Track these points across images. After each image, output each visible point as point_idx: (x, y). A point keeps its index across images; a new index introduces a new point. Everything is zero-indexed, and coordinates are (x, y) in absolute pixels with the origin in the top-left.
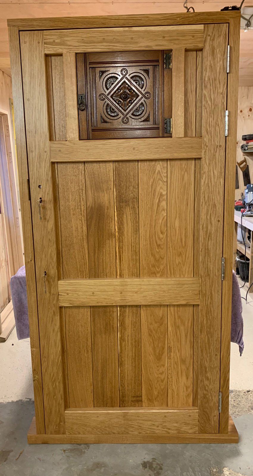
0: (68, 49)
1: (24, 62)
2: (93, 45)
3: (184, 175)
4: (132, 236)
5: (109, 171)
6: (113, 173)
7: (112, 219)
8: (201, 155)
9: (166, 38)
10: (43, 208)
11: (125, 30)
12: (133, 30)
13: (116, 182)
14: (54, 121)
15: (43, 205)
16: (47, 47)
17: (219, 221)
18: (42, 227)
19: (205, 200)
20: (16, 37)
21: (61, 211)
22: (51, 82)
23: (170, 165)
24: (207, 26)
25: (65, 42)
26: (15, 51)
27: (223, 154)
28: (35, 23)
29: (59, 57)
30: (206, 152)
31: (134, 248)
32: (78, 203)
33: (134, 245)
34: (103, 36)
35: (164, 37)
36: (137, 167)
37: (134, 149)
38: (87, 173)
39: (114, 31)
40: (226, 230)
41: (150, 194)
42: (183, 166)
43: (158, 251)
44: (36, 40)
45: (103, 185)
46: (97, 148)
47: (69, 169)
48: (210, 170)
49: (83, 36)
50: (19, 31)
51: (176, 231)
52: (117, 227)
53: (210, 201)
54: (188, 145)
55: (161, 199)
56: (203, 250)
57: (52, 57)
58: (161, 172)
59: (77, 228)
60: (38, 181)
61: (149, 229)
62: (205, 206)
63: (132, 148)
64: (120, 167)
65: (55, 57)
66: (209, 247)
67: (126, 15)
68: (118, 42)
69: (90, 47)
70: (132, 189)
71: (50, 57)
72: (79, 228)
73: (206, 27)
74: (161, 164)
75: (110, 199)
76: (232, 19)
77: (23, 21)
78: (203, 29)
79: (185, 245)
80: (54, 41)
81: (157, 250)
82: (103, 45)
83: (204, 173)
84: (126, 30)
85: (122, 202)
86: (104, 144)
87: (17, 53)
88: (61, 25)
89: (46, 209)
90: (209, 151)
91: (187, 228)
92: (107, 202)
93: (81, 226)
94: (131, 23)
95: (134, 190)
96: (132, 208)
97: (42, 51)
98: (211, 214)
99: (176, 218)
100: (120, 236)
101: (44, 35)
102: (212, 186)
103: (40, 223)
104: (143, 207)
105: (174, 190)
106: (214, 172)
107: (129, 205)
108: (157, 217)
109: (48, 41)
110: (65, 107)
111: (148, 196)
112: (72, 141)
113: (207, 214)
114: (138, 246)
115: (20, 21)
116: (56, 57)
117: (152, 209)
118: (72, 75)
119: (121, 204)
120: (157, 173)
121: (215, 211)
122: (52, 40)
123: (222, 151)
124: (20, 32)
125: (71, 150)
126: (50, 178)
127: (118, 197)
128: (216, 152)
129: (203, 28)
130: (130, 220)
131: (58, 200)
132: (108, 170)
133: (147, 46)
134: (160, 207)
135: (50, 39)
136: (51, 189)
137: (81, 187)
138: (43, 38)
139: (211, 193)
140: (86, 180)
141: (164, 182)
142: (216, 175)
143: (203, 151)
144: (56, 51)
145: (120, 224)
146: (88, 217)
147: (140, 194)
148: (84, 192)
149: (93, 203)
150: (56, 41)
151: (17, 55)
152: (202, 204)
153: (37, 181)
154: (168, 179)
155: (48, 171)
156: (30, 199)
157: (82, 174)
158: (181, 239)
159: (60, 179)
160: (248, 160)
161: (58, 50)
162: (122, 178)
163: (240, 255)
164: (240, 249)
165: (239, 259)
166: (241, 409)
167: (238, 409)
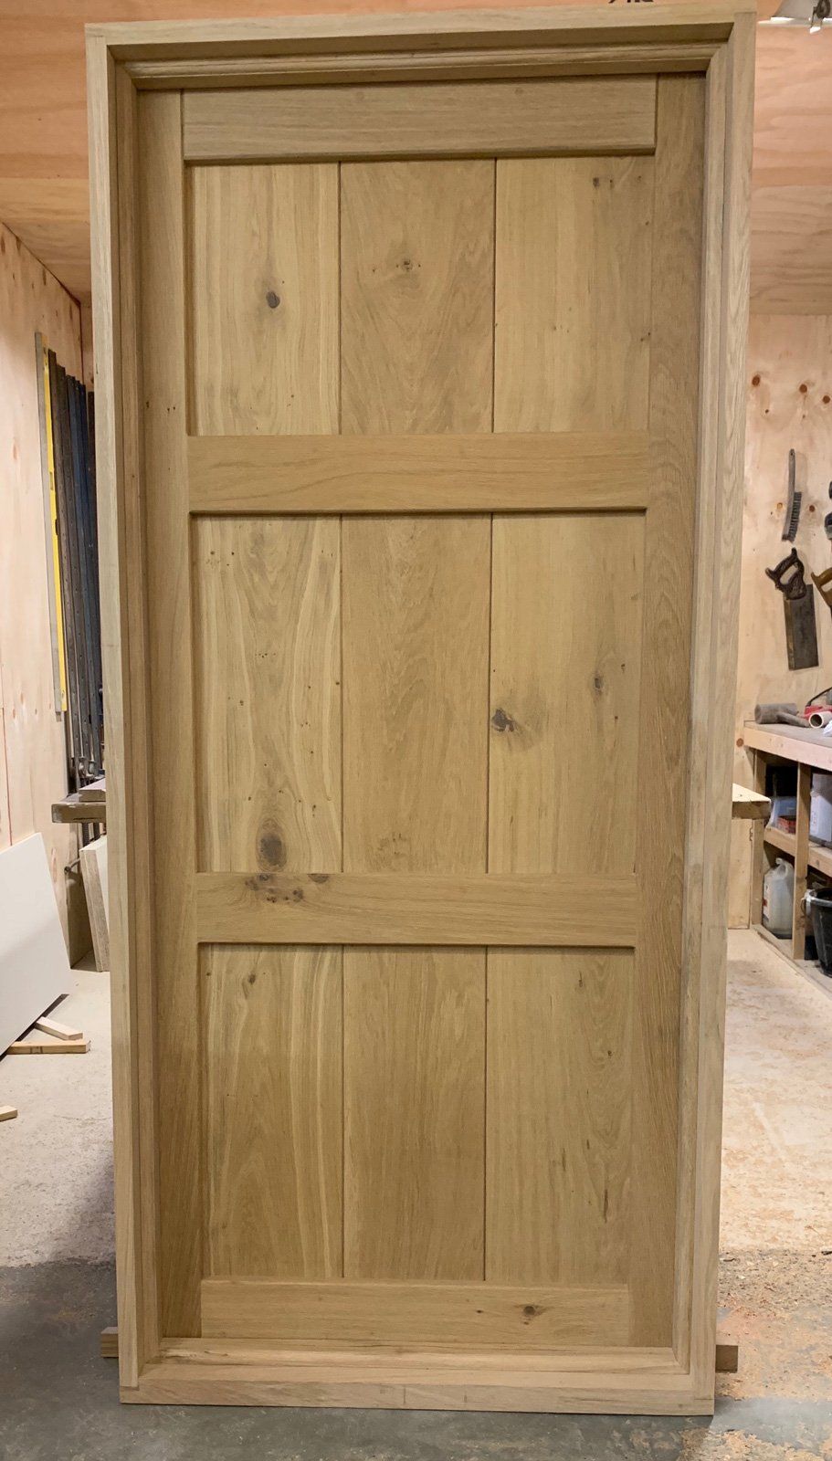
163: (821, 887)
164: (818, 863)
165: (813, 898)
166: (798, 1296)
167: (790, 1294)
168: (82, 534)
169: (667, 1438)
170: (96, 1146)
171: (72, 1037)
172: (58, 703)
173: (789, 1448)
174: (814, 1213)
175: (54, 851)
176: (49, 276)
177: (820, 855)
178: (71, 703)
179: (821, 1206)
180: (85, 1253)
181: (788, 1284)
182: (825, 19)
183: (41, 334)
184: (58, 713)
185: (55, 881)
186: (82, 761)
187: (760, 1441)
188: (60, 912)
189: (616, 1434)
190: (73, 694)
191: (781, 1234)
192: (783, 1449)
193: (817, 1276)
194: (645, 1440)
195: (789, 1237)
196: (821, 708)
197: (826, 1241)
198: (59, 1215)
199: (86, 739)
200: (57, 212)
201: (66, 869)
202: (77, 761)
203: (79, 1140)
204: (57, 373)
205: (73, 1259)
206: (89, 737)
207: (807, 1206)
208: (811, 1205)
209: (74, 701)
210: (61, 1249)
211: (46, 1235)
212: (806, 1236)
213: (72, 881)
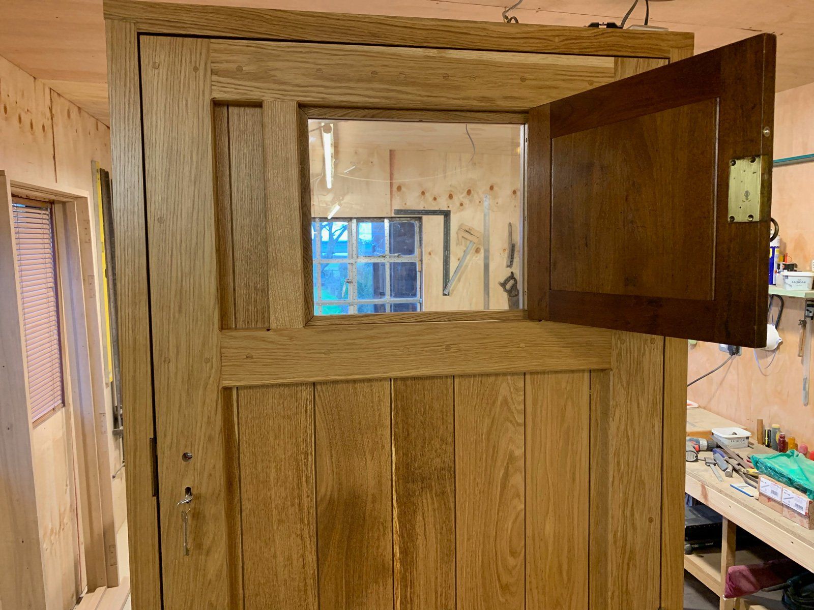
0: (279, 90)
1: (151, 118)
2: (346, 85)
3: (565, 406)
4: (437, 569)
5: (379, 401)
6: (389, 405)
7: (385, 528)
8: (610, 363)
9: (527, 82)
10: (193, 516)
11: (428, 54)
12: (448, 56)
13: (398, 428)
14: (231, 276)
15: (195, 508)
16: (220, 82)
17: (651, 520)
18: (190, 571)
19: (619, 470)
20: (128, 49)
21: (244, 514)
22: (227, 173)
23: (533, 383)
24: (622, 63)
25: (272, 73)
26: (125, 85)
27: (659, 358)
28: (185, 17)
29: (250, 111)
30: (621, 355)
31: (443, 599)
32: (293, 489)
33: (442, 591)
34: (371, 65)
35: (523, 80)
36: (451, 390)
37: (448, 348)
38: (321, 409)
39: (400, 56)
40: (667, 541)
41: (485, 455)
42: (564, 385)
43: (502, 600)
44: (188, 63)
45: (362, 440)
46: (354, 347)
47: (270, 400)
48: (631, 398)
49: (320, 62)
50: (139, 34)
51: (547, 547)
52: (397, 547)
53: (632, 472)
54: (579, 339)
55: (510, 468)
56: (617, 593)
57: (230, 108)
58: (509, 399)
59: (289, 558)
60: (183, 442)
61: (482, 546)
62: (621, 486)
63: (444, 347)
64: (409, 391)
65: (238, 108)
66: (630, 587)
67: (433, 20)
68: (414, 84)
69: (338, 91)
70: (438, 446)
71: (226, 108)
72: (295, 557)
73: (619, 62)
74: (510, 382)
75: (380, 476)
76: (676, 50)
77: (149, 9)
78: (613, 67)
79: (569, 580)
80: (240, 69)
81: (501, 598)
82: (372, 89)
83: (617, 405)
84: (431, 54)
85: (413, 482)
86: (372, 338)
87: (130, 91)
88: (262, 30)
89: (204, 517)
90: (629, 352)
91: (573, 538)
92: (372, 483)
93: (301, 552)
94: (445, 40)
95: (444, 447)
96: (438, 493)
97: (203, 91)
98: (633, 503)
99: (547, 513)
100: (406, 570)
101: (211, 51)
102: (634, 435)
103: (183, 559)
104: (466, 492)
105: (543, 447)
106: (638, 404)
107: (430, 487)
108: (500, 514)
109: (223, 66)
110: (266, 240)
111: (478, 461)
112: (284, 330)
113: (625, 504)
114: (453, 594)
115: (143, 8)
116: (242, 109)
117: (489, 494)
118: (287, 159)
119: (410, 485)
120: (502, 404)
121: (642, 496)
122: (233, 66)
123: (657, 352)
124: (141, 37)
125: (282, 354)
126: (218, 432)
127: (403, 467)
128: (644, 354)
129: (612, 65)
130: (431, 526)
131: (236, 486)
132: (376, 399)
133: (484, 99)
134: (509, 488)
135: (227, 62)
136: (220, 464)
137: (303, 446)
138: (207, 58)
139: (634, 455)
140: (318, 427)
141: (519, 424)
142: (644, 410)
143: (615, 353)
144: (245, 94)
145: (406, 539)
146: (321, 527)
147: (459, 456)
148: (311, 459)
149: (336, 487)
150: (244, 68)
151: (129, 98)
152: (613, 482)
153: (178, 442)
154: (527, 416)
155: (213, 412)
156: (156, 493)
157: (306, 412)
158: (560, 567)
159: (243, 428)
161: (252, 93)
162: (412, 419)
172: (108, 377)
176: (100, 124)
178: (115, 377)
183: (95, 162)
184: (108, 383)
186: (122, 408)
202: (118, 408)
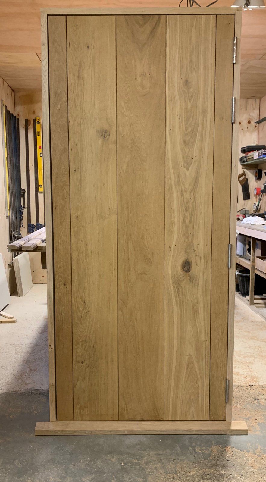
160: (247, 173)
163: (240, 269)
164: (240, 262)
165: (238, 273)
166: (243, 400)
167: (241, 400)
168: (14, 161)
169: (206, 450)
170: (19, 354)
171: (11, 318)
172: (7, 213)
173: (246, 452)
174: (246, 373)
175: (5, 259)
176: (5, 82)
177: (240, 260)
178: (11, 213)
179: (248, 370)
180: (17, 389)
181: (240, 396)
182: (248, 7)
183: (2, 100)
184: (7, 216)
185: (5, 268)
186: (14, 231)
187: (236, 450)
188: (7, 279)
189: (191, 448)
190: (12, 211)
191: (236, 380)
192: (244, 452)
193: (249, 393)
194: (200, 450)
195: (239, 381)
196: (239, 215)
197: (250, 382)
198: (8, 377)
199: (15, 224)
200: (8, 63)
201: (9, 265)
202: (12, 231)
203: (14, 351)
204: (7, 112)
205: (13, 391)
206: (16, 224)
207: (244, 370)
208: (245, 370)
209: (12, 212)
210: (9, 388)
211: (4, 383)
212: (244, 380)
213: (11, 268)
